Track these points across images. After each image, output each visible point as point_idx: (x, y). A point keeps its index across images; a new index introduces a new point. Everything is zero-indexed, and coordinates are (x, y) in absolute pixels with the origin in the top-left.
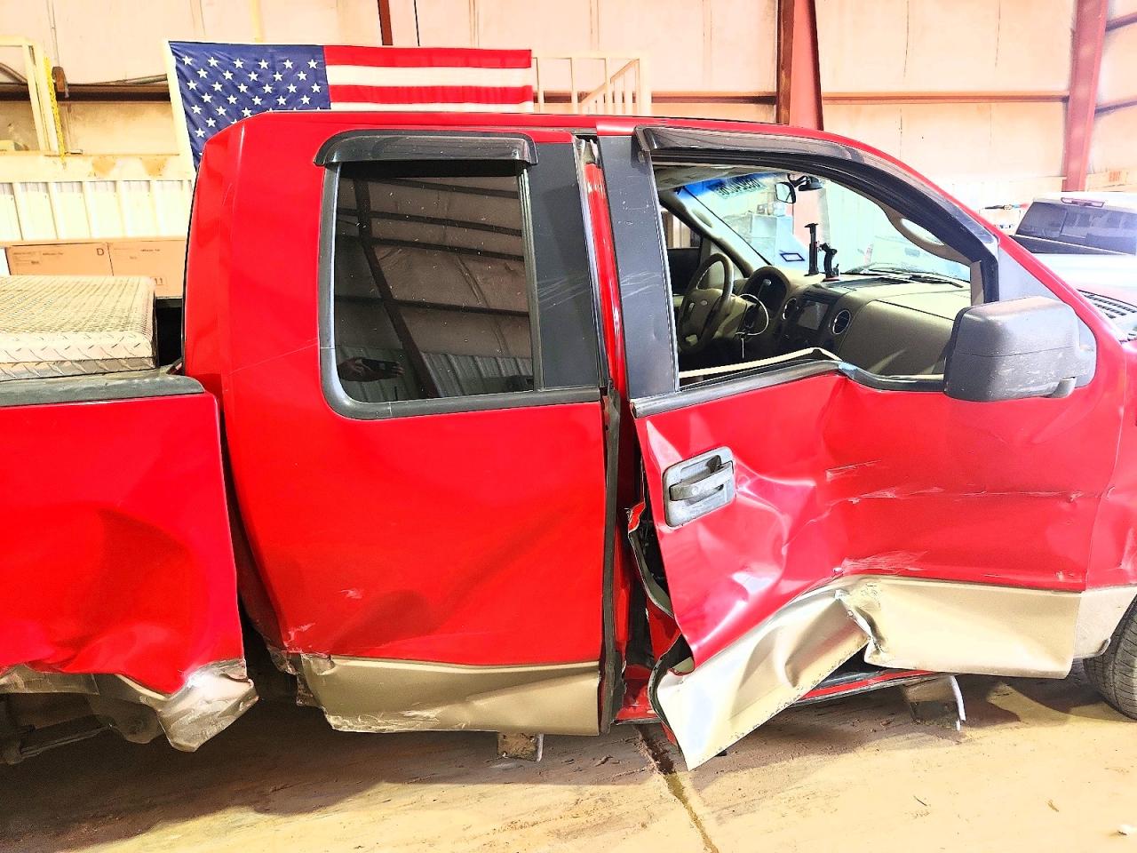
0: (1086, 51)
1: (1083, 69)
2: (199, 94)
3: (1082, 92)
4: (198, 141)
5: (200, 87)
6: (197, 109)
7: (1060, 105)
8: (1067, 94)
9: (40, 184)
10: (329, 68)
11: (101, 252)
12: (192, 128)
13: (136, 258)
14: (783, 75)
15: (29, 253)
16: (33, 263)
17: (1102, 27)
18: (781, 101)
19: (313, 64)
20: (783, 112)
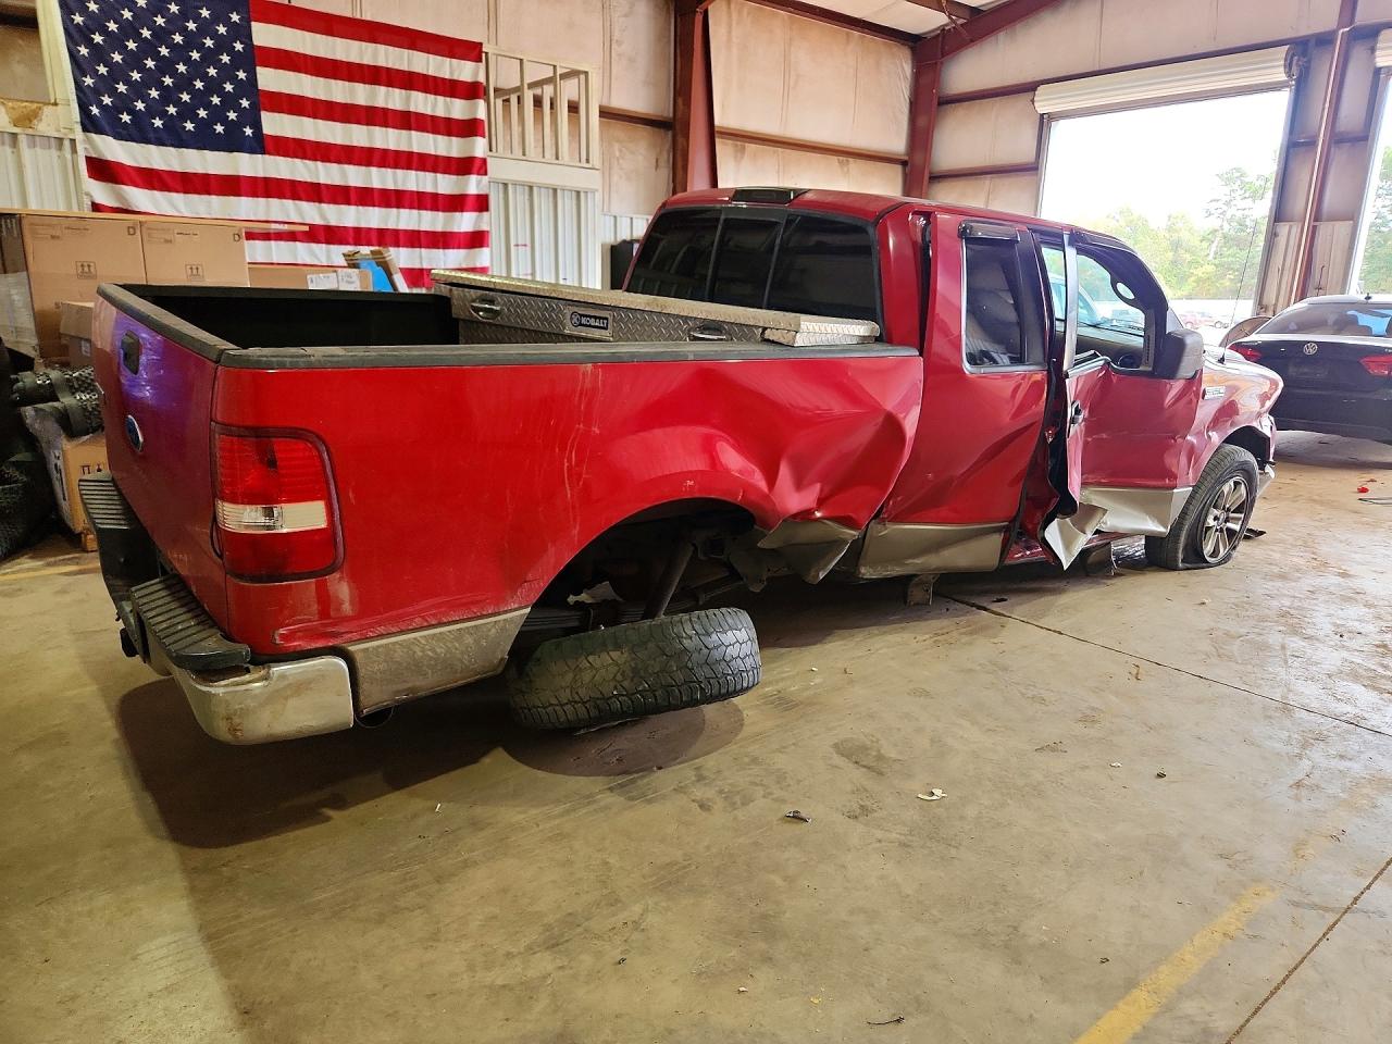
0: (922, 122)
1: (920, 136)
2: (87, 33)
3: (918, 158)
4: (87, 91)
5: (89, 22)
6: (84, 51)
7: (899, 168)
8: (906, 158)
9: (6, 135)
10: (254, 25)
11: (131, 231)
12: (77, 73)
13: (171, 241)
14: (680, 101)
15: (48, 225)
16: (53, 237)
17: (935, 102)
18: (678, 127)
19: (235, 17)
20: (680, 140)
